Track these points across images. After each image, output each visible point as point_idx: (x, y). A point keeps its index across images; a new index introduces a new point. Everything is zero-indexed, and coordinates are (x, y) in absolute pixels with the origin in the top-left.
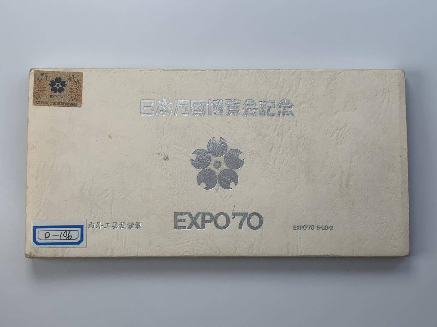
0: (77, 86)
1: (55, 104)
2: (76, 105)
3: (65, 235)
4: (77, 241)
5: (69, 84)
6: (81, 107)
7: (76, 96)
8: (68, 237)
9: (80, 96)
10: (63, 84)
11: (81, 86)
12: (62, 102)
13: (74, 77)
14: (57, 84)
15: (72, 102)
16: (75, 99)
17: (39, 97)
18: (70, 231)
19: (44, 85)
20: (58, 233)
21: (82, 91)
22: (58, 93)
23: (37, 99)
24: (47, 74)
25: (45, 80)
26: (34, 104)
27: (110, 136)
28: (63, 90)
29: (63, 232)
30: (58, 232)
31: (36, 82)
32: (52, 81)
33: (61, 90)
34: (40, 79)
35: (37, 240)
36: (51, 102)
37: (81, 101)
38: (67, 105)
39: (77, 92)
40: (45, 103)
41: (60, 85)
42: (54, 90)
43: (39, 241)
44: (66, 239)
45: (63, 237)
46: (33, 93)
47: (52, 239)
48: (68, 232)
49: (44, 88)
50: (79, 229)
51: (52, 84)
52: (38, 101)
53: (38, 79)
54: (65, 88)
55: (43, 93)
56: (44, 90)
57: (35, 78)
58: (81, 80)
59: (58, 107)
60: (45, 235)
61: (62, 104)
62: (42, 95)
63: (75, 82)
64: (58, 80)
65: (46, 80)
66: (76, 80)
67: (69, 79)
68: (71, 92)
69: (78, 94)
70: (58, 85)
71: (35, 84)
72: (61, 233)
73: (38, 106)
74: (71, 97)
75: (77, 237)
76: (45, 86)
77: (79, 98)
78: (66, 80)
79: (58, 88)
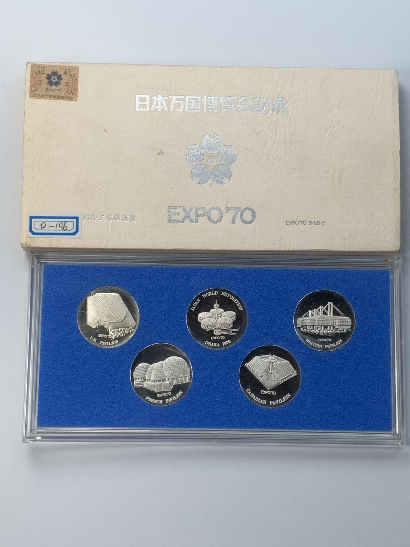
0: (73, 80)
1: (51, 97)
2: (72, 99)
3: (61, 226)
4: (72, 232)
5: (65, 78)
6: (76, 100)
7: (72, 90)
8: (64, 228)
9: (76, 89)
10: (60, 78)
11: (77, 80)
12: (58, 95)
13: (71, 71)
14: (53, 77)
15: (68, 95)
16: (71, 93)
17: (36, 90)
18: (66, 222)
19: (40, 78)
20: (54, 224)
21: (77, 85)
22: (54, 87)
23: (33, 91)
24: (43, 67)
25: (41, 73)
26: (30, 97)
27: (105, 131)
28: (60, 84)
29: (59, 223)
30: (53, 222)
31: (32, 75)
32: (48, 75)
33: (57, 84)
34: (37, 72)
35: (33, 230)
36: (47, 95)
37: (76, 95)
38: (63, 98)
39: (72, 86)
40: (42, 96)
41: (56, 78)
42: (50, 83)
43: (35, 231)
44: (62, 230)
45: (58, 228)
46: (29, 86)
47: (47, 229)
48: (64, 223)
49: (41, 81)
50: (75, 220)
51: (49, 77)
52: (34, 93)
53: (35, 72)
54: (61, 82)
55: (39, 86)
56: (41, 84)
57: (32, 71)
58: (77, 74)
59: (54, 100)
60: (41, 225)
61: (58, 97)
62: (38, 88)
63: (71, 76)
64: (54, 73)
65: (43, 73)
66: (72, 74)
67: (65, 73)
68: (67, 85)
69: (74, 88)
70: (54, 79)
71: (31, 77)
72: (57, 224)
73: (34, 99)
74: (67, 91)
75: (73, 228)
76: (42, 79)
77: (75, 92)
78: (62, 73)
79: (54, 81)
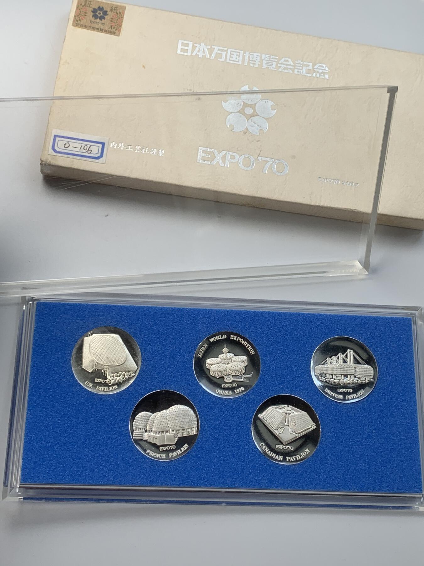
0: (118, 17)
1: (93, 29)
2: (115, 34)
3: (85, 149)
4: (97, 156)
5: (110, 15)
6: (118, 36)
7: (116, 25)
8: (88, 151)
9: (120, 26)
10: (105, 13)
11: (122, 18)
12: (102, 28)
13: (117, 9)
14: (99, 12)
15: (111, 30)
16: (114, 28)
17: (80, 20)
18: (91, 145)
19: (86, 10)
20: (79, 146)
21: (122, 22)
22: (98, 20)
23: (77, 21)
24: (90, 2)
25: (88, 6)
26: (73, 25)
27: (143, 66)
28: (104, 18)
29: (83, 146)
30: (78, 145)
31: (78, 6)
32: (94, 9)
33: (102, 18)
34: (83, 4)
35: (56, 148)
36: (90, 27)
37: (120, 31)
38: (106, 32)
39: (117, 22)
40: (85, 27)
41: (102, 13)
42: (95, 17)
43: (58, 149)
44: (86, 153)
45: (82, 150)
46: (73, 16)
47: (71, 149)
48: (89, 146)
49: (86, 13)
50: (101, 146)
51: (94, 11)
52: (77, 23)
53: (81, 4)
54: (106, 17)
55: (84, 18)
56: (85, 15)
57: (78, 3)
58: (124, 14)
59: (96, 32)
60: (65, 145)
61: (101, 30)
62: (82, 19)
63: (117, 13)
64: (100, 9)
65: (89, 7)
66: (118, 12)
67: (111, 10)
68: (111, 21)
69: (118, 25)
70: (100, 13)
71: (77, 8)
72: (82, 146)
73: (76, 28)
74: (111, 26)
75: (97, 152)
76: (87, 12)
77: (119, 28)
78: (108, 10)
79: (99, 15)
